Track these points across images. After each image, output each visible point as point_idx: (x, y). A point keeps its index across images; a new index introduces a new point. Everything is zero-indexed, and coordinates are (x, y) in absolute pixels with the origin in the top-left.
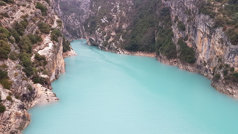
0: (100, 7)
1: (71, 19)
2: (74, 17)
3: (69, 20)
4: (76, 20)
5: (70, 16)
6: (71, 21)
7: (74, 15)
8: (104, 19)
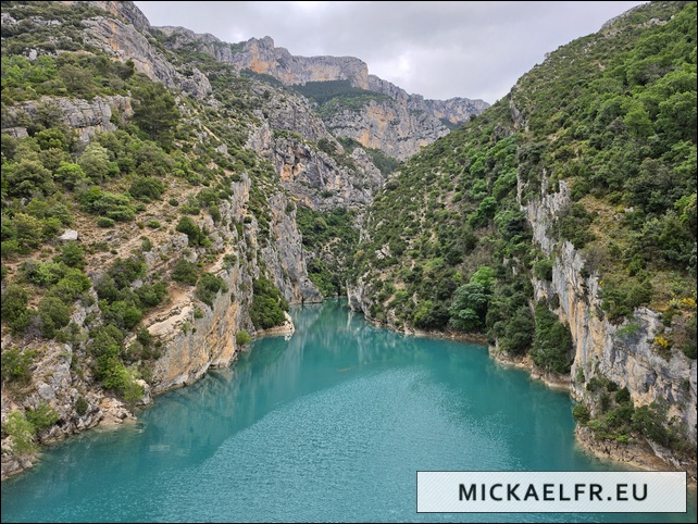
1: (330, 251)
2: (336, 247)
3: (324, 254)
4: (341, 253)
5: (328, 245)
6: (330, 256)
7: (338, 241)
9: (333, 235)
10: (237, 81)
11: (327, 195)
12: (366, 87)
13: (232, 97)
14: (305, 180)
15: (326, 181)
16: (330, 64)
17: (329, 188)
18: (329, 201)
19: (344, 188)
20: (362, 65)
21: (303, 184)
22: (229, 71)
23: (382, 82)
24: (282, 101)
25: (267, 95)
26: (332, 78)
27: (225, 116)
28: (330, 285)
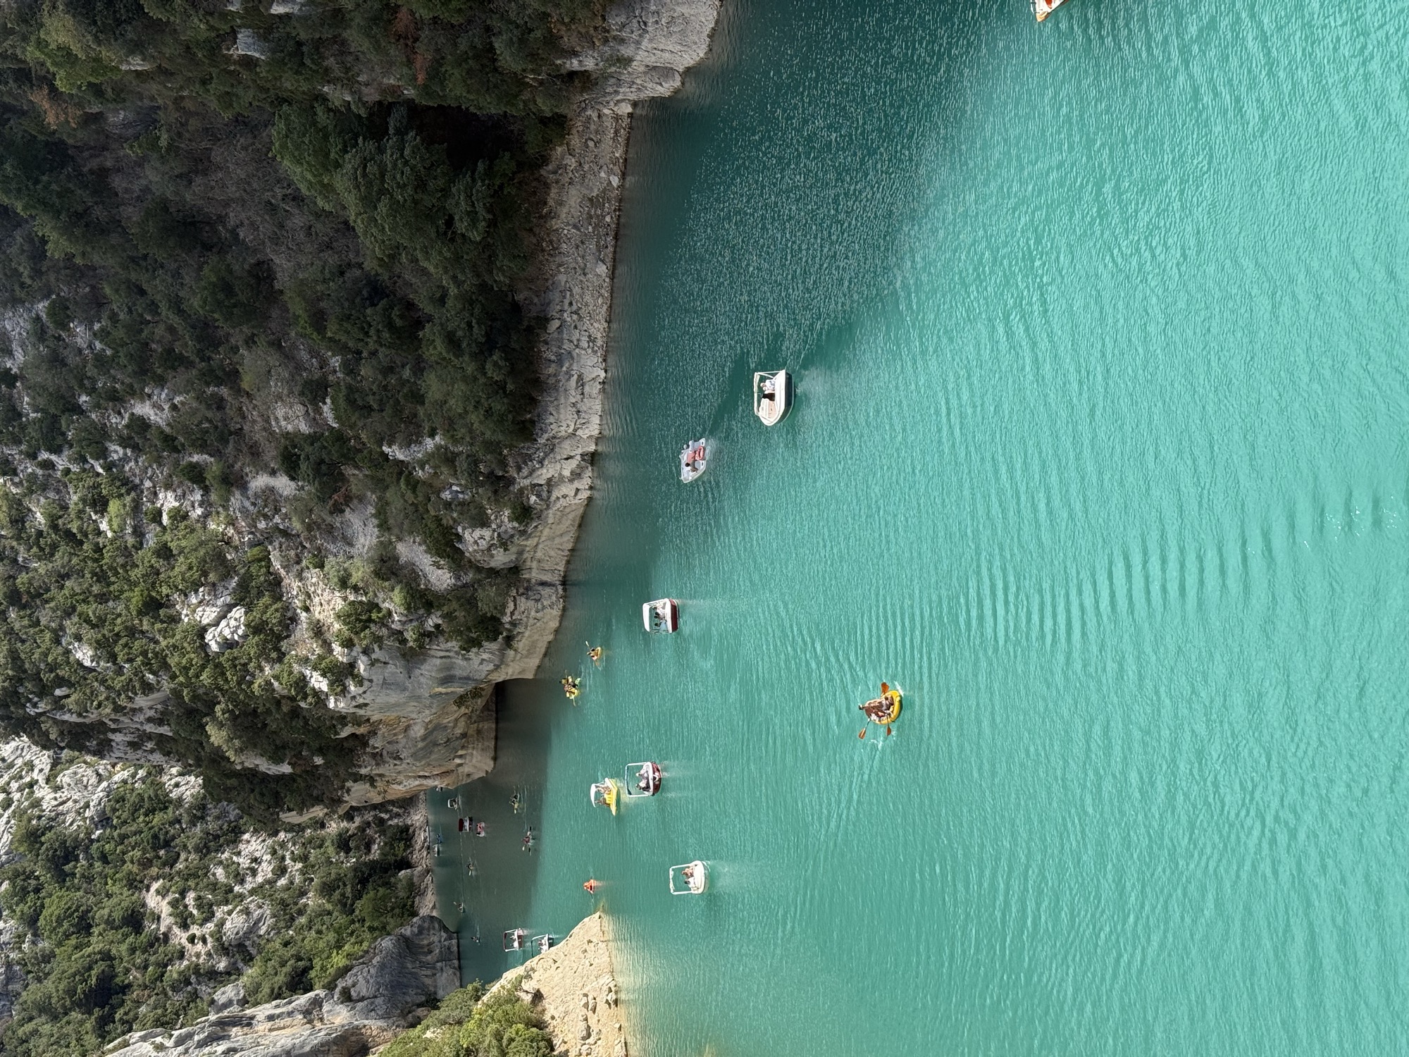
0: (84, 655)
1: (210, 926)
2: (190, 898)
3: (223, 949)
4: (220, 872)
6: (234, 924)
7: (162, 893)
8: (207, 615)
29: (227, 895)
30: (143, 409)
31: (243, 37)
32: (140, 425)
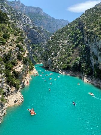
0: (51, 47)
5: (36, 51)
8: (53, 53)
9: (37, 49)
10: (13, 11)
11: (35, 39)
12: (42, 15)
13: (12, 15)
14: (30, 35)
15: (35, 36)
16: (34, 9)
17: (36, 38)
18: (36, 41)
19: (39, 38)
20: (41, 9)
21: (30, 36)
22: (11, 8)
23: (46, 14)
24: (24, 16)
25: (21, 15)
26: (34, 12)
27: (11, 19)
28: (37, 60)
29: (38, 53)
30: (64, 50)
31: (84, 56)
32: (63, 50)
